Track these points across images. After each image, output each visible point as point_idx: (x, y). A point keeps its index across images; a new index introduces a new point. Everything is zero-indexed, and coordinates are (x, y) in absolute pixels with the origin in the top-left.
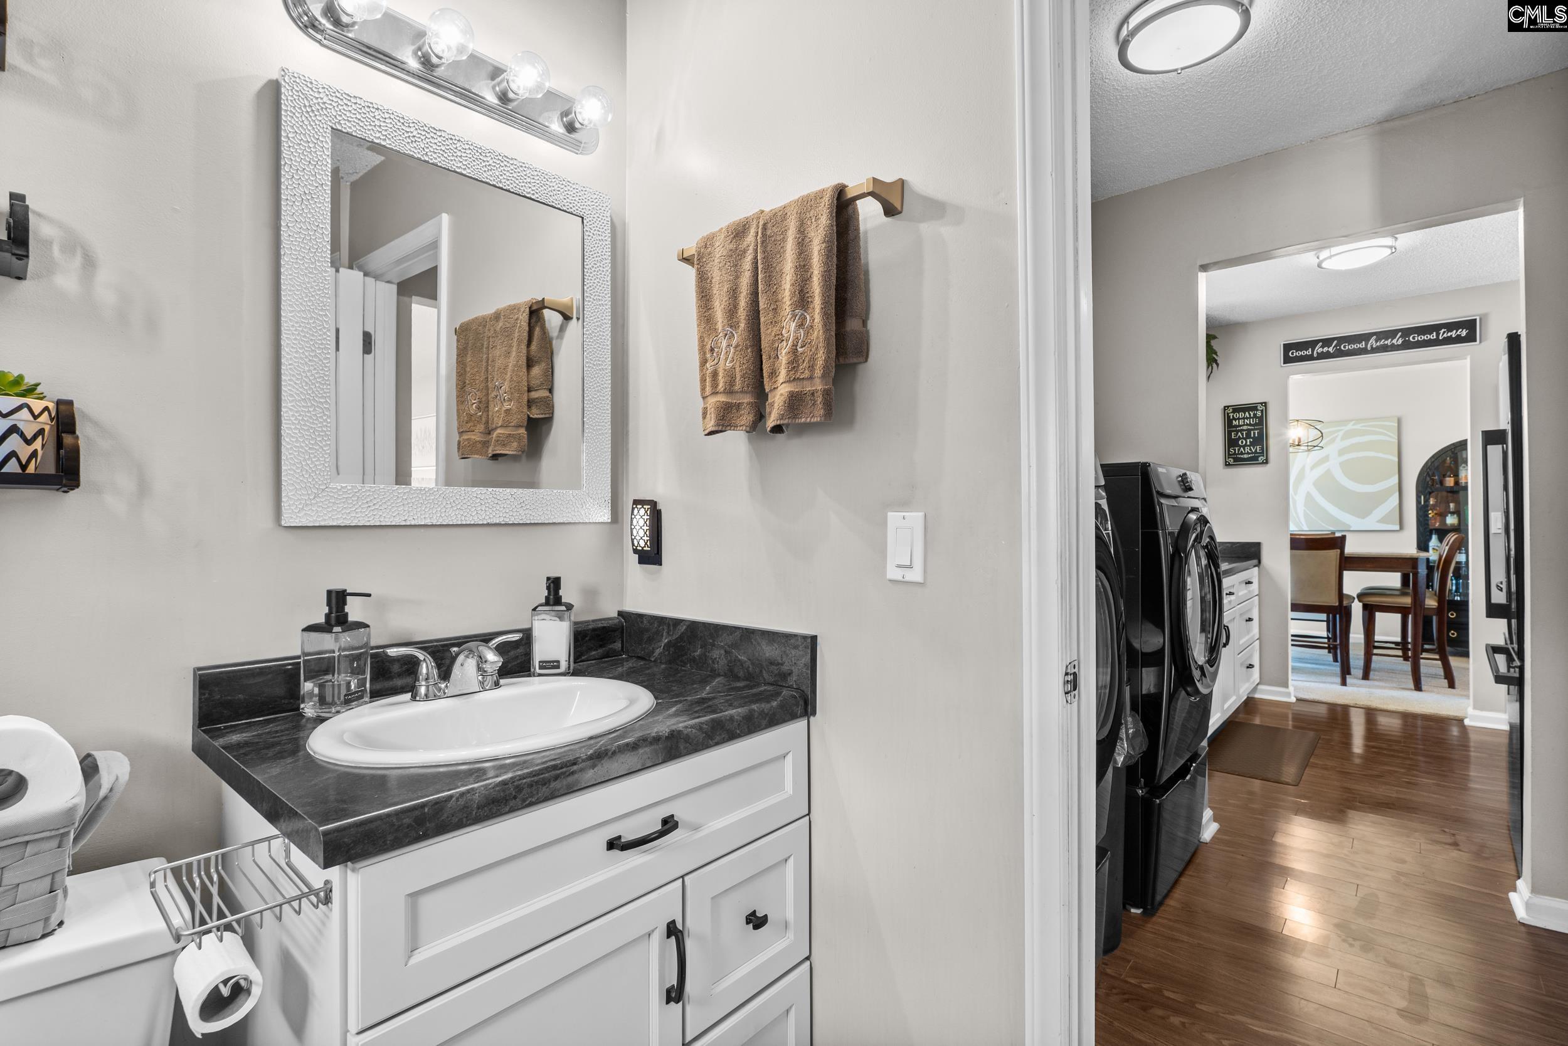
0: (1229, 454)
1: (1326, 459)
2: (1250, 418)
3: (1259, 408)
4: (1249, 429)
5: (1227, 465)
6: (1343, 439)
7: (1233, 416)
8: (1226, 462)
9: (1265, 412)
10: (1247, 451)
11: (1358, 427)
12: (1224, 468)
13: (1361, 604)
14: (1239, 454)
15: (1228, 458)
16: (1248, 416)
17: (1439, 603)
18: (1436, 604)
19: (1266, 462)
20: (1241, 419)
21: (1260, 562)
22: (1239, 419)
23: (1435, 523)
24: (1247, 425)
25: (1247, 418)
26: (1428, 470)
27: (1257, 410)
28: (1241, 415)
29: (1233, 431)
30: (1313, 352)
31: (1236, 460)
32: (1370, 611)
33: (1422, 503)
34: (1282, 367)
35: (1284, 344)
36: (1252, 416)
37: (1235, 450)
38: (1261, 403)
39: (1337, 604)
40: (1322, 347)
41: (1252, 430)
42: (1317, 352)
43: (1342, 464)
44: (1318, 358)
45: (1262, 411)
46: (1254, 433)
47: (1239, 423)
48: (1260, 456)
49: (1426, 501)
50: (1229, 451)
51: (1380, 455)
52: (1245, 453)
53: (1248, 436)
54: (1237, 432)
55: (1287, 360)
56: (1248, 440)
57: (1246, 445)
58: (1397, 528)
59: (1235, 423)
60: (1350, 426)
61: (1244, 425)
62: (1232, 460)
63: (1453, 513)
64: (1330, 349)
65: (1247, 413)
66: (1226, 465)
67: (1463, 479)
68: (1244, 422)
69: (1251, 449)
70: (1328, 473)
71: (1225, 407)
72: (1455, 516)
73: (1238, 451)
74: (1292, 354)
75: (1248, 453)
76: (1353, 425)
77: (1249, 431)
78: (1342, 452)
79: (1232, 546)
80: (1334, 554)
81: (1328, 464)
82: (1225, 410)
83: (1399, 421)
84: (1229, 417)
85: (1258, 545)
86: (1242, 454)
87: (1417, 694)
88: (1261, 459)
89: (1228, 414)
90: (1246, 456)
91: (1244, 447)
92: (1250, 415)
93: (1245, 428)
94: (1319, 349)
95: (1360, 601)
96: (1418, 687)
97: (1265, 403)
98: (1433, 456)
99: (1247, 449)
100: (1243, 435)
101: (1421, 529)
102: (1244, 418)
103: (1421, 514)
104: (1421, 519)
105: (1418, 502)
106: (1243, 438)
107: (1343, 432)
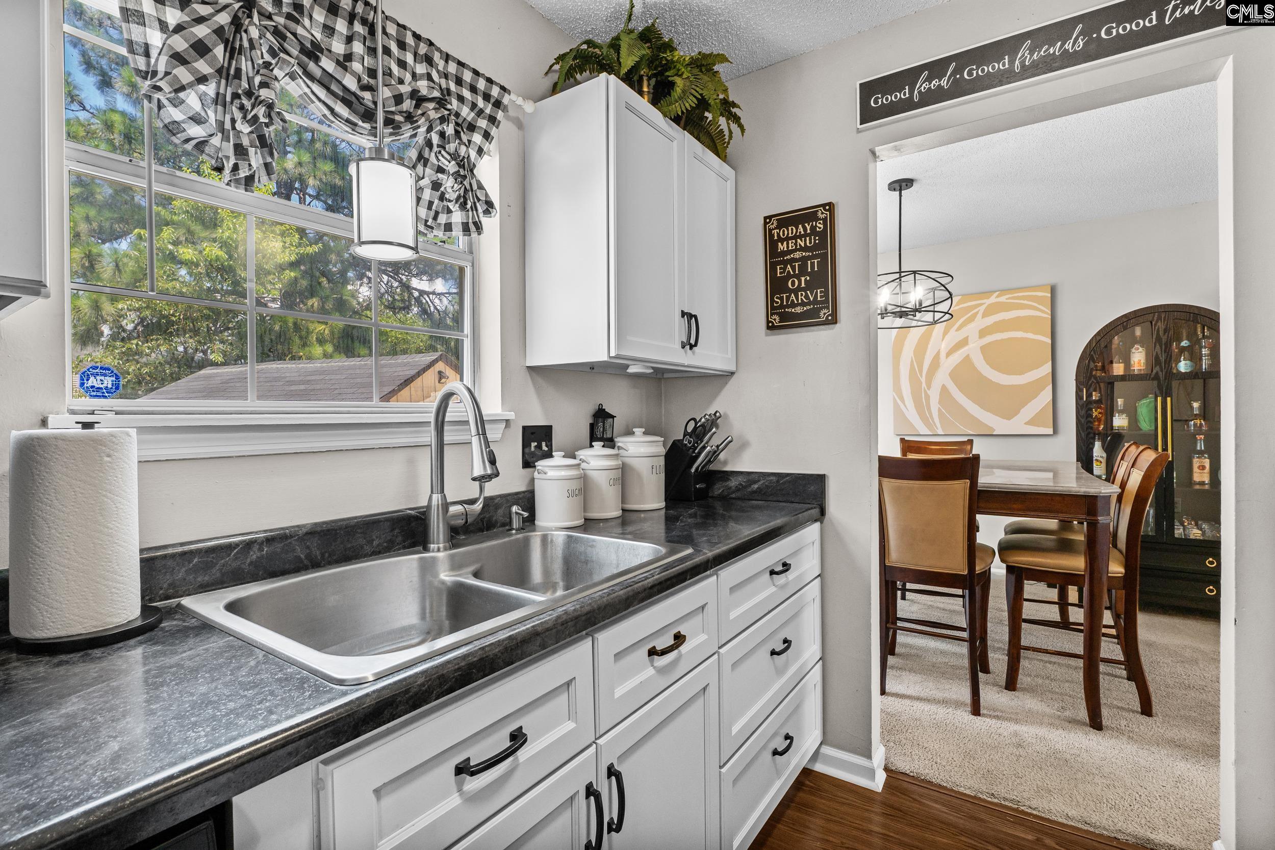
0: (773, 308)
1: (964, 342)
2: (806, 235)
3: (820, 215)
4: (803, 257)
5: (771, 327)
6: (985, 315)
7: (778, 234)
8: (768, 322)
9: (830, 222)
10: (800, 301)
11: (1003, 299)
12: (767, 335)
13: (1004, 565)
14: (788, 306)
15: (771, 315)
16: (803, 233)
17: (1127, 567)
18: (1123, 570)
19: (833, 320)
20: (792, 238)
21: (823, 512)
22: (788, 239)
23: (1099, 425)
24: (802, 249)
25: (800, 237)
26: (1092, 353)
27: (817, 219)
28: (791, 231)
29: (779, 263)
30: (911, 92)
31: (784, 317)
32: (1017, 575)
33: (1085, 399)
34: (859, 131)
35: (861, 85)
36: (809, 231)
37: (781, 299)
38: (824, 206)
39: (966, 573)
40: (929, 79)
41: (809, 258)
42: (920, 92)
43: (984, 349)
44: (923, 103)
45: (825, 220)
46: (813, 264)
47: (788, 247)
48: (822, 308)
49: (1089, 395)
50: (773, 301)
51: (1030, 336)
52: (798, 305)
53: (803, 268)
54: (785, 263)
55: (868, 115)
56: (803, 279)
57: (800, 288)
58: (1050, 431)
59: (782, 247)
60: (993, 299)
61: (796, 250)
62: (777, 318)
63: (1121, 412)
64: (944, 83)
65: (800, 226)
66: (768, 328)
67: (1136, 365)
68: (796, 244)
69: (807, 297)
70: (967, 358)
71: (765, 218)
72: (1124, 416)
73: (787, 301)
74: (876, 102)
75: (803, 304)
76: (997, 297)
77: (804, 260)
78: (983, 333)
79: (778, 481)
80: (960, 487)
81: (966, 348)
82: (766, 223)
83: (1053, 290)
84: (772, 236)
85: (820, 480)
86: (793, 305)
87: (1094, 735)
88: (824, 314)
89: (770, 230)
90: (799, 310)
91: (795, 292)
92: (805, 229)
93: (797, 255)
94: (922, 86)
95: (1003, 561)
96: (1096, 723)
97: (830, 204)
98: (1098, 333)
99: (801, 296)
100: (794, 270)
101: (1083, 434)
102: (795, 237)
103: (1083, 412)
104: (1083, 421)
105: (1079, 397)
106: (795, 276)
107: (984, 307)
